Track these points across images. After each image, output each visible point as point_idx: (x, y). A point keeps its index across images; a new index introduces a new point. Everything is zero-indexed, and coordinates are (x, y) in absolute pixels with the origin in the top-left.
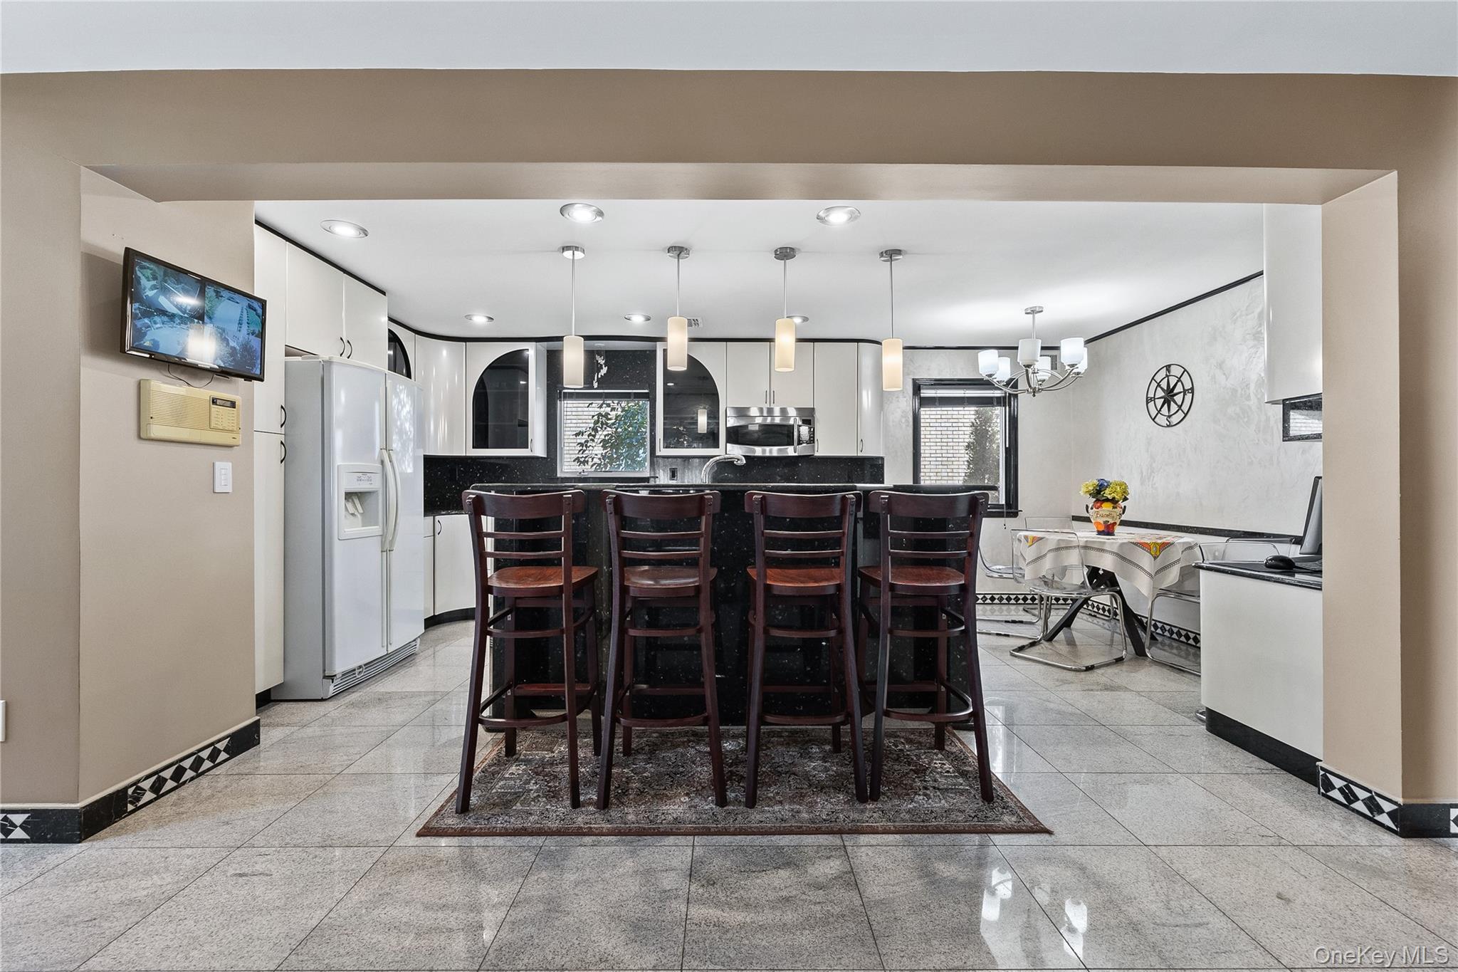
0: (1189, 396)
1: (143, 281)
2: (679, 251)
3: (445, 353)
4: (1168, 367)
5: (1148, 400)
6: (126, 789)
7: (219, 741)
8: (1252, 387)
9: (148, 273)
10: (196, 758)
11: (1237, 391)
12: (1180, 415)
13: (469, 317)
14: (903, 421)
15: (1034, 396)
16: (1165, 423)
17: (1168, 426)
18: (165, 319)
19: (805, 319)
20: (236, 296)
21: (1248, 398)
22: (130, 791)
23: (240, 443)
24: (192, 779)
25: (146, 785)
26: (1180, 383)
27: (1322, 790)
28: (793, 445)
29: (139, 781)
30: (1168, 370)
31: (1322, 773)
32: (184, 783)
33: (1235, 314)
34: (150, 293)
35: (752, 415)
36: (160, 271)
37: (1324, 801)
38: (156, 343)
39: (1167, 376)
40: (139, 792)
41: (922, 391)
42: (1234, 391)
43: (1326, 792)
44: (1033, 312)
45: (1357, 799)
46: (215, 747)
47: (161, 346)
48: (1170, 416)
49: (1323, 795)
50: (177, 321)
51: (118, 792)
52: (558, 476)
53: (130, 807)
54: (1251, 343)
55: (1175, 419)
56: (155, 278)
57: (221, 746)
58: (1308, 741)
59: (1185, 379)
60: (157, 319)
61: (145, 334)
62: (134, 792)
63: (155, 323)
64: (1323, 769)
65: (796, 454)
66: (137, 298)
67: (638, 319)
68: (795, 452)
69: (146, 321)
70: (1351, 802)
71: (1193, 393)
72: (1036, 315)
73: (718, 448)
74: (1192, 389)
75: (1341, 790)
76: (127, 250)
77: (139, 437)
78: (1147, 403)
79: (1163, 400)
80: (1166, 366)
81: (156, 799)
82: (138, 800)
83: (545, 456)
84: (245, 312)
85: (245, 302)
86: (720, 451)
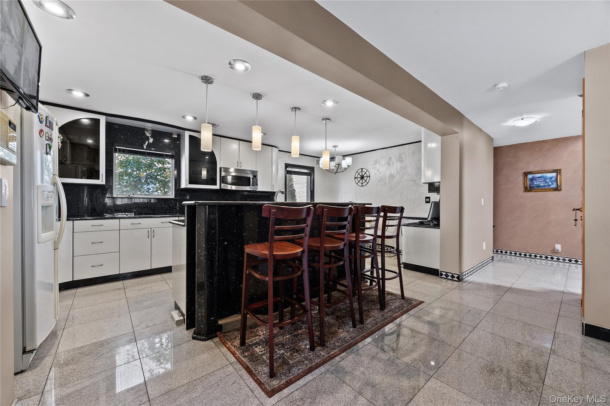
0: (368, 178)
2: (257, 96)
4: (362, 169)
5: (355, 178)
8: (387, 177)
11: (383, 178)
12: (366, 183)
14: (282, 178)
15: (335, 174)
16: (361, 185)
17: (362, 186)
21: (386, 180)
26: (366, 174)
27: (440, 276)
28: (250, 186)
30: (362, 170)
31: (440, 272)
33: (382, 157)
35: (231, 171)
37: (440, 279)
39: (361, 171)
41: (287, 168)
42: (382, 178)
43: (441, 276)
44: (335, 147)
45: (449, 276)
48: (362, 183)
49: (440, 277)
52: (112, 196)
54: (387, 165)
55: (364, 184)
58: (436, 265)
59: (367, 173)
64: (440, 271)
67: (189, 118)
68: (250, 189)
70: (447, 277)
71: (370, 177)
72: (336, 148)
74: (370, 176)
75: (445, 275)
78: (355, 179)
79: (360, 178)
80: (361, 169)
86: (217, 187)
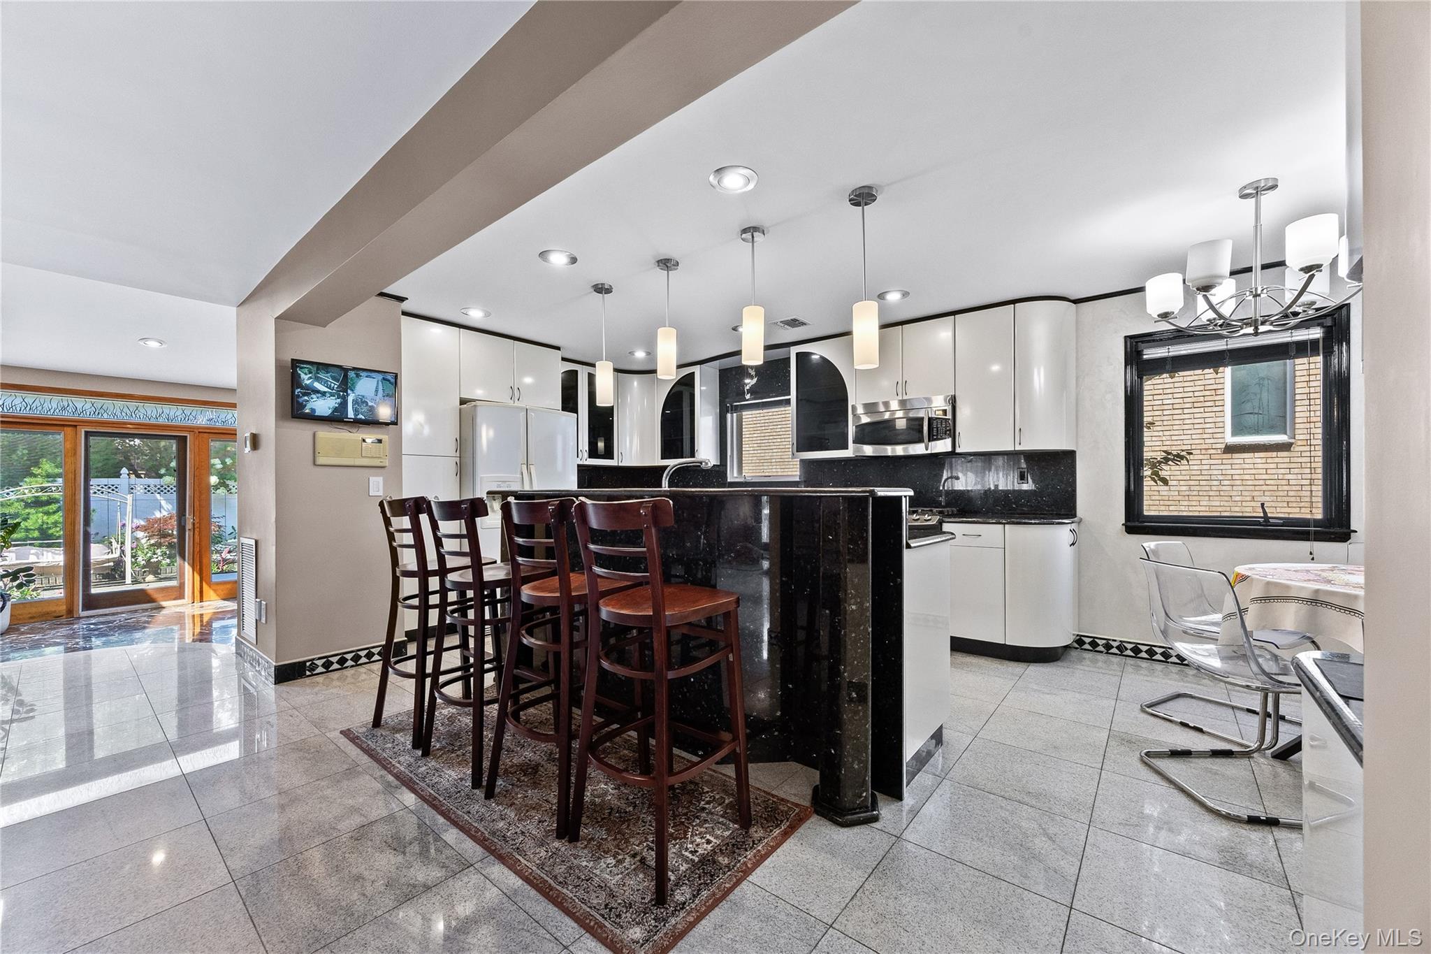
1: (303, 376)
3: (635, 383)
6: (305, 662)
7: (373, 647)
9: (306, 370)
10: (354, 656)
13: (632, 353)
18: (320, 395)
19: (905, 294)
20: (373, 375)
22: (308, 664)
23: (387, 465)
24: (352, 666)
25: (320, 663)
28: (923, 441)
29: (314, 659)
32: (347, 667)
34: (308, 382)
36: (314, 369)
38: (313, 410)
40: (315, 667)
41: (1142, 353)
46: (370, 651)
47: (317, 411)
50: (328, 395)
51: (299, 663)
52: (729, 480)
53: (308, 673)
56: (310, 373)
57: (375, 651)
60: (313, 396)
61: (305, 406)
62: (310, 665)
63: (312, 398)
65: (929, 452)
66: (300, 385)
68: (927, 449)
69: (306, 398)
73: (847, 449)
76: (292, 360)
77: (315, 464)
81: (326, 672)
82: (314, 670)
83: (719, 464)
84: (380, 383)
85: (380, 377)
86: (848, 453)
